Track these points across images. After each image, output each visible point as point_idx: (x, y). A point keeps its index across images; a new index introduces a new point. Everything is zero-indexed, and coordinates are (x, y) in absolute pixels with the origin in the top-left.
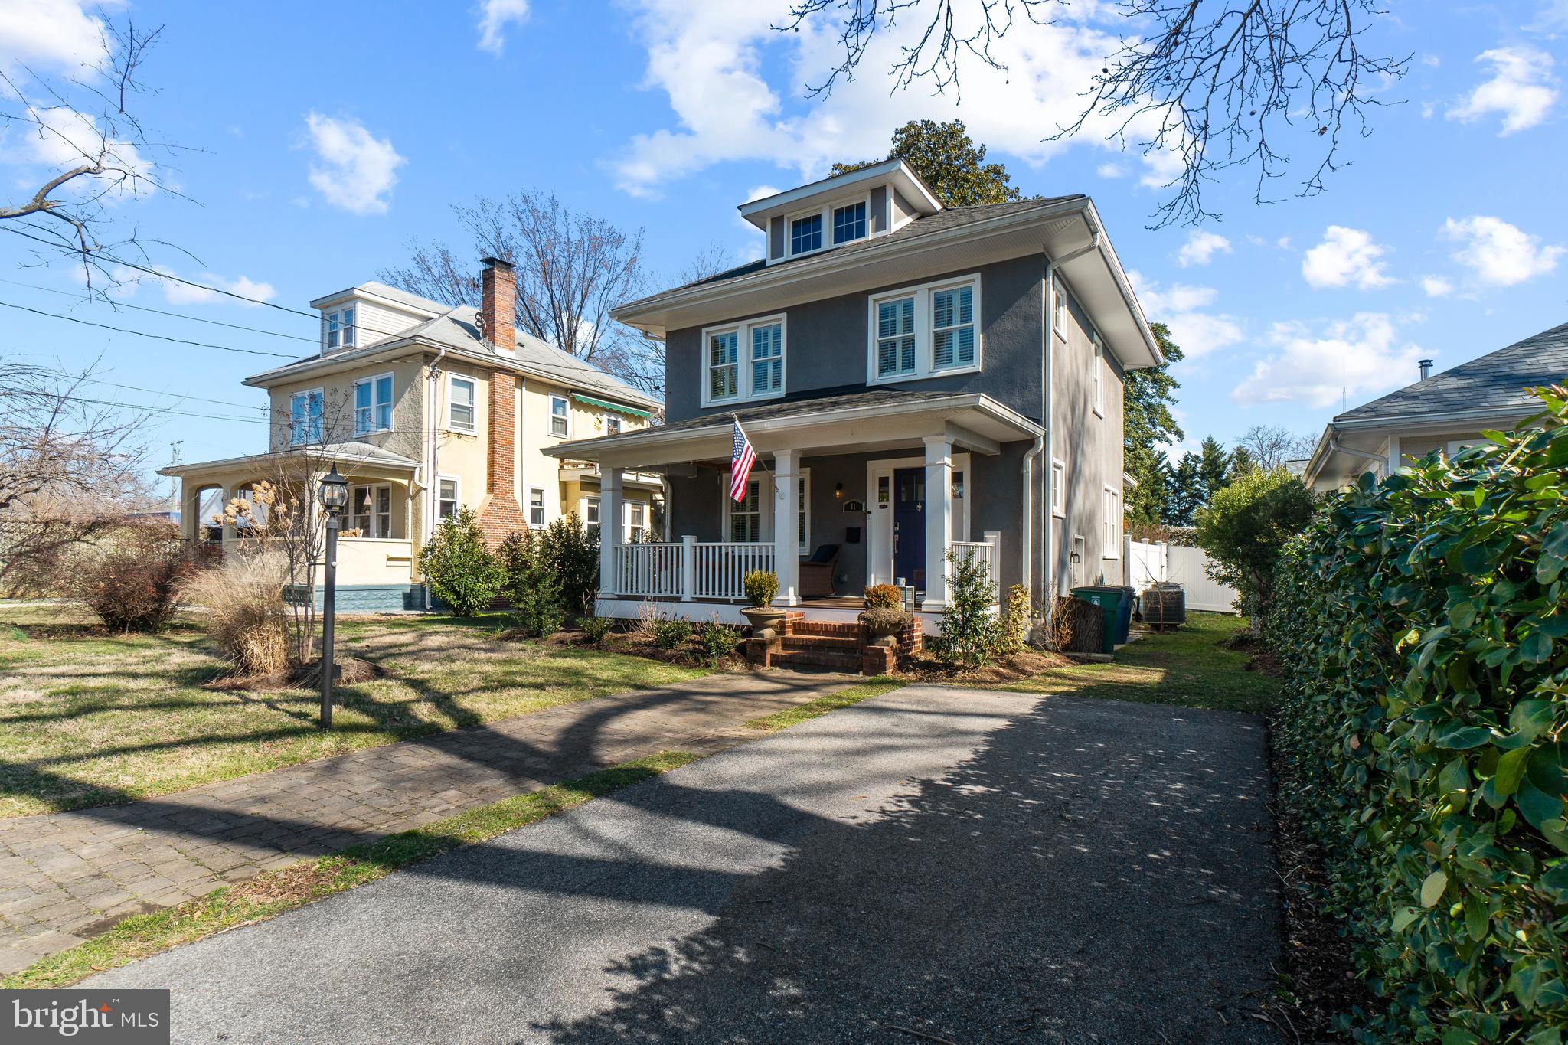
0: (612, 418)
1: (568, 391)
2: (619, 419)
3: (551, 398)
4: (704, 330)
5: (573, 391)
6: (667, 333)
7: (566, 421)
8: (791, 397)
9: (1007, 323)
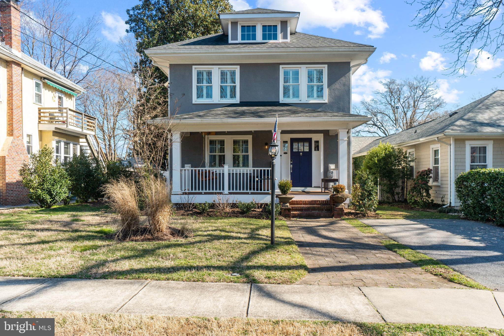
0: (60, 95)
1: (41, 78)
2: (63, 96)
3: (34, 81)
4: (194, 67)
5: (45, 78)
6: (170, 65)
7: (40, 95)
8: (242, 104)
9: (337, 85)
